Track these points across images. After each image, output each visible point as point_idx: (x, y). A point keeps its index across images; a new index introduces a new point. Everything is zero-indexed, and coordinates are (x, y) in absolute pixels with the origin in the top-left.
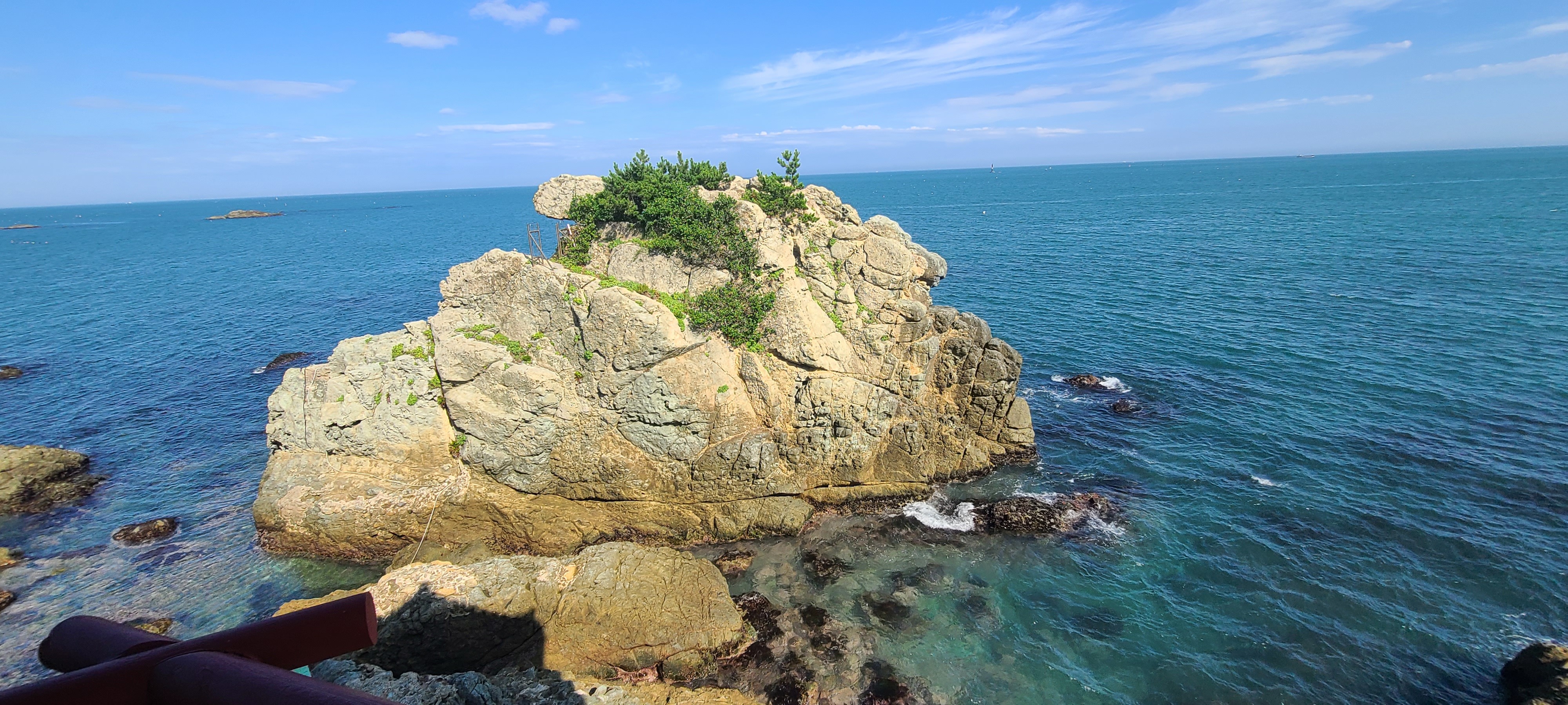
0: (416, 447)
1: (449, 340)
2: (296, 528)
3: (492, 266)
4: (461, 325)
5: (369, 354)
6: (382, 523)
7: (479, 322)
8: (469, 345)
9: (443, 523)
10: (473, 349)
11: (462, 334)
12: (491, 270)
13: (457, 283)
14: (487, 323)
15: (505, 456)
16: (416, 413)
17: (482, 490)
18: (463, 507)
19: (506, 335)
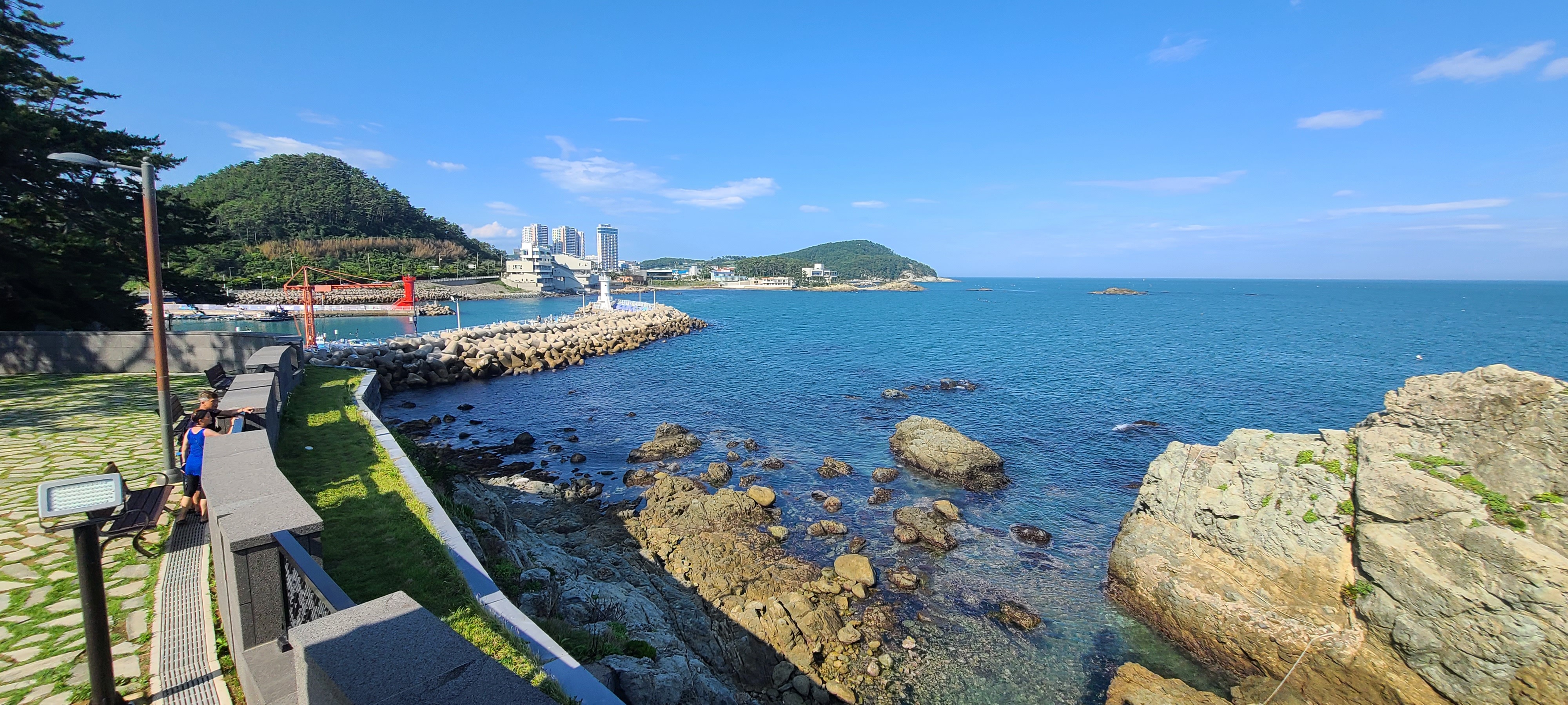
0: (1296, 570)
1: (1384, 464)
2: (1145, 592)
3: (1487, 386)
4: (1405, 449)
5: (1267, 452)
6: (1236, 634)
7: (1437, 453)
8: (1417, 478)
9: (1312, 674)
10: (1422, 485)
11: (1405, 462)
12: (1484, 391)
13: (1414, 397)
14: (1451, 457)
15: (1433, 639)
16: (1311, 533)
17: (1380, 663)
18: (1346, 670)
19: (1480, 480)
